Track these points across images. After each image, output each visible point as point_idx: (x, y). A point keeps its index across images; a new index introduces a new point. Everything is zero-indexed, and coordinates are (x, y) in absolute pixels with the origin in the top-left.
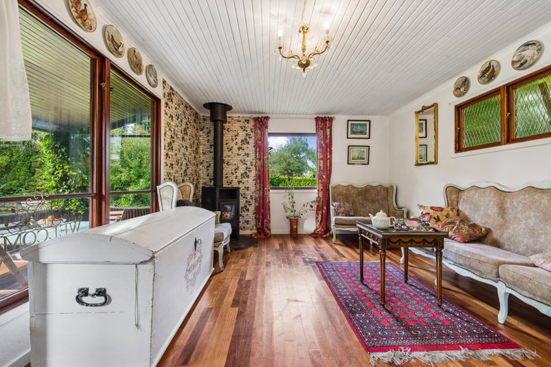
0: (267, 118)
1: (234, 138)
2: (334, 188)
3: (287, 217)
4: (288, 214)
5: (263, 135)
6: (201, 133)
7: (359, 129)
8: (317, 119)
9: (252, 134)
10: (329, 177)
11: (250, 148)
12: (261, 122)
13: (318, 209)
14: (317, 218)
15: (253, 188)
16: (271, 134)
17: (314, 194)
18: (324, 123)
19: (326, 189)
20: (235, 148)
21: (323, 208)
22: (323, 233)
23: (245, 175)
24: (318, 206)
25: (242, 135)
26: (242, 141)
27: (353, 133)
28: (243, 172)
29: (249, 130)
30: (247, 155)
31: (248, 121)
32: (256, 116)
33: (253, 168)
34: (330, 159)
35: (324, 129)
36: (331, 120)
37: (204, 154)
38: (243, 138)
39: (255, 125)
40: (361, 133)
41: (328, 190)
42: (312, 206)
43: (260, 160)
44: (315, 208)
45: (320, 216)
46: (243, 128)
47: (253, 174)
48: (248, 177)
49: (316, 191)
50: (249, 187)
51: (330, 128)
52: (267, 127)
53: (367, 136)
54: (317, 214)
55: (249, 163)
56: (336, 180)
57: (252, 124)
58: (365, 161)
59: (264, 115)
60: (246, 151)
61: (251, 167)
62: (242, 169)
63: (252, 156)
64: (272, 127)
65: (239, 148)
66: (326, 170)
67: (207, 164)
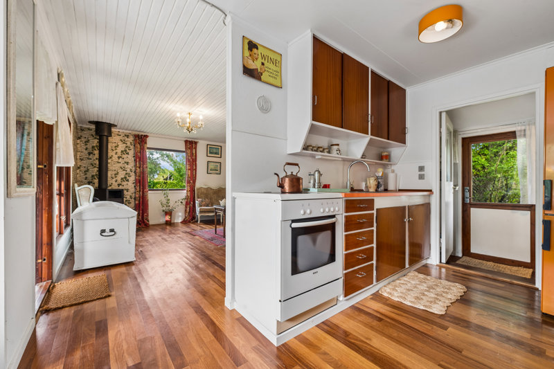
0: (147, 136)
1: (114, 148)
2: (198, 189)
3: (163, 211)
4: (164, 209)
5: (142, 150)
6: (79, 141)
7: (215, 151)
8: (186, 142)
9: (132, 147)
10: (194, 182)
11: (130, 158)
12: (141, 139)
13: (187, 204)
14: (186, 210)
15: (132, 190)
16: (148, 148)
17: (183, 194)
18: (191, 145)
19: (192, 190)
20: (115, 158)
21: (190, 203)
22: (191, 218)
23: (125, 179)
24: (186, 202)
25: (122, 147)
26: (122, 151)
27: (211, 153)
28: (123, 176)
29: (129, 144)
30: (127, 163)
31: (128, 136)
32: (137, 133)
33: (133, 174)
34: (196, 170)
35: (191, 148)
36: (196, 143)
37: (81, 160)
38: (123, 149)
39: (135, 140)
40: (216, 153)
41: (194, 191)
42: (182, 202)
43: (139, 168)
44: (184, 203)
45: (188, 209)
46: (124, 142)
47: (132, 179)
48: (128, 181)
49: (185, 191)
50: (130, 187)
51: (196, 148)
52: (146, 143)
53: (219, 156)
54: (186, 207)
55: (128, 170)
56: (198, 185)
57: (131, 139)
58: (218, 172)
59: (145, 134)
60: (126, 160)
61: (131, 173)
62: (122, 174)
63: (132, 164)
64: (150, 143)
65: (119, 158)
66: (193, 179)
67: (86, 169)
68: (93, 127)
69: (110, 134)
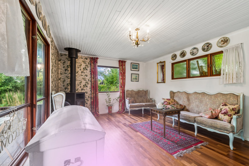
0: (97, 58)
1: (79, 66)
2: (127, 91)
3: (107, 106)
4: (108, 104)
5: (95, 66)
6: (59, 62)
7: (135, 67)
8: (119, 61)
9: (89, 66)
10: (124, 87)
11: (88, 72)
12: (94, 60)
13: (120, 101)
14: (119, 105)
15: (89, 92)
16: (99, 66)
17: (118, 94)
18: (122, 63)
19: (123, 92)
20: (80, 72)
21: (122, 100)
22: (123, 111)
23: (85, 86)
24: (120, 100)
25: (83, 66)
26: (84, 68)
27: (133, 68)
28: (84, 84)
29: (87, 63)
30: (87, 76)
31: (87, 59)
32: (92, 56)
33: (90, 83)
34: (125, 79)
35: (122, 65)
36: (125, 62)
37: (61, 74)
38: (84, 67)
39: (91, 61)
40: (136, 68)
41: (124, 92)
42: (117, 100)
43: (93, 78)
44: (118, 100)
45: (121, 104)
46: (84, 62)
47: (89, 86)
48: (87, 87)
49: (119, 93)
50: (88, 90)
51: (125, 65)
52: (97, 63)
53: (138, 70)
54: (120, 103)
55: (87, 80)
56: (126, 89)
57: (88, 60)
58: (137, 80)
59: (96, 57)
60: (86, 74)
61: (88, 82)
62: (83, 83)
63: (89, 76)
64: (99, 63)
65: (82, 72)
66: (123, 85)
67: (63, 80)
68: (67, 53)
69: (77, 57)
